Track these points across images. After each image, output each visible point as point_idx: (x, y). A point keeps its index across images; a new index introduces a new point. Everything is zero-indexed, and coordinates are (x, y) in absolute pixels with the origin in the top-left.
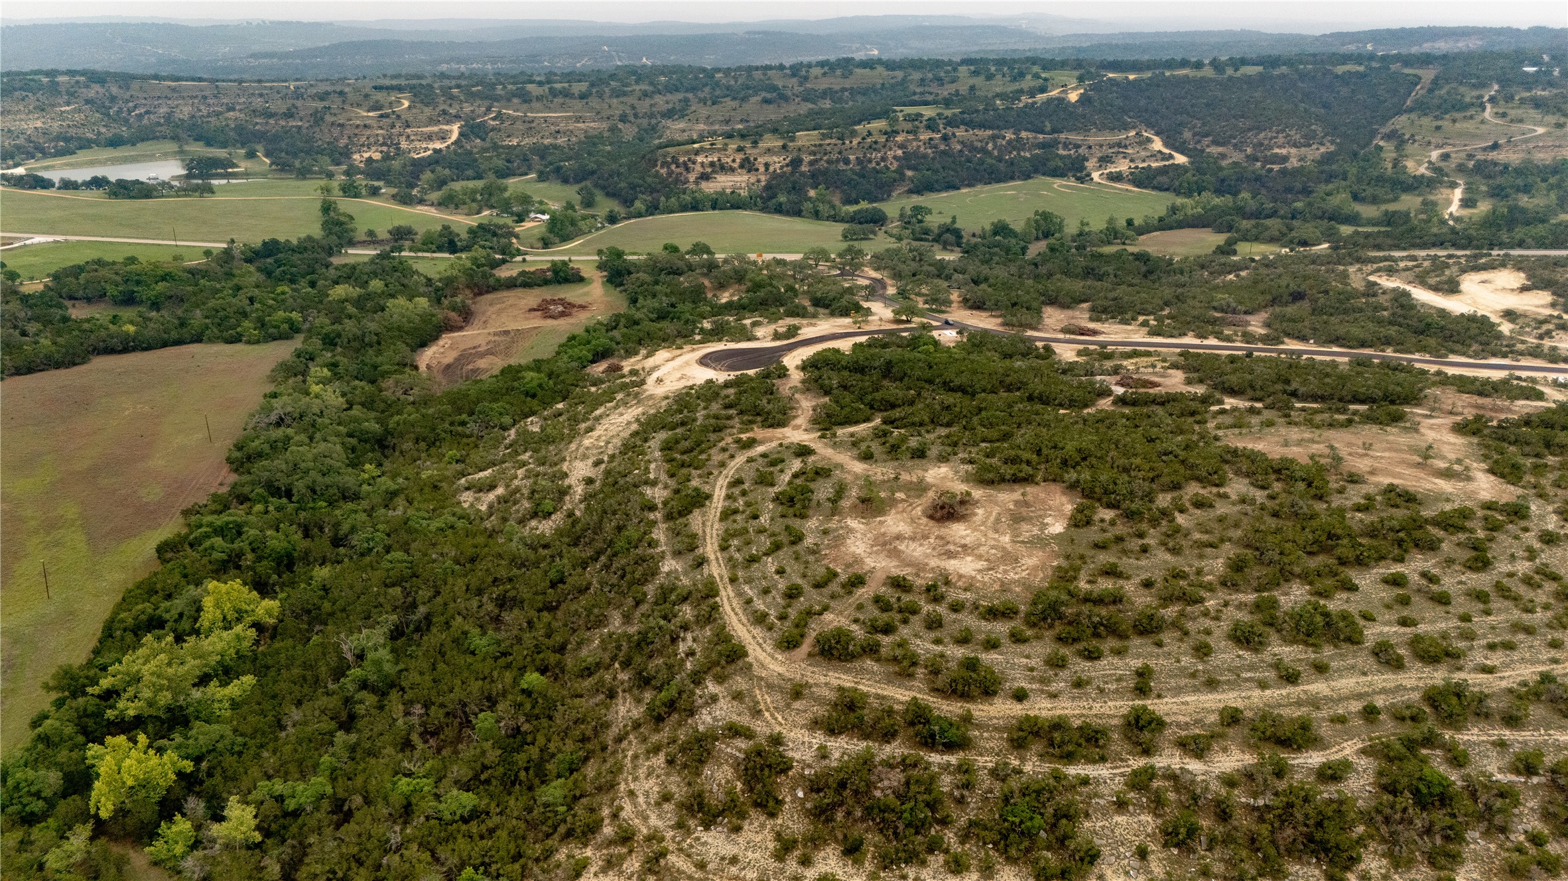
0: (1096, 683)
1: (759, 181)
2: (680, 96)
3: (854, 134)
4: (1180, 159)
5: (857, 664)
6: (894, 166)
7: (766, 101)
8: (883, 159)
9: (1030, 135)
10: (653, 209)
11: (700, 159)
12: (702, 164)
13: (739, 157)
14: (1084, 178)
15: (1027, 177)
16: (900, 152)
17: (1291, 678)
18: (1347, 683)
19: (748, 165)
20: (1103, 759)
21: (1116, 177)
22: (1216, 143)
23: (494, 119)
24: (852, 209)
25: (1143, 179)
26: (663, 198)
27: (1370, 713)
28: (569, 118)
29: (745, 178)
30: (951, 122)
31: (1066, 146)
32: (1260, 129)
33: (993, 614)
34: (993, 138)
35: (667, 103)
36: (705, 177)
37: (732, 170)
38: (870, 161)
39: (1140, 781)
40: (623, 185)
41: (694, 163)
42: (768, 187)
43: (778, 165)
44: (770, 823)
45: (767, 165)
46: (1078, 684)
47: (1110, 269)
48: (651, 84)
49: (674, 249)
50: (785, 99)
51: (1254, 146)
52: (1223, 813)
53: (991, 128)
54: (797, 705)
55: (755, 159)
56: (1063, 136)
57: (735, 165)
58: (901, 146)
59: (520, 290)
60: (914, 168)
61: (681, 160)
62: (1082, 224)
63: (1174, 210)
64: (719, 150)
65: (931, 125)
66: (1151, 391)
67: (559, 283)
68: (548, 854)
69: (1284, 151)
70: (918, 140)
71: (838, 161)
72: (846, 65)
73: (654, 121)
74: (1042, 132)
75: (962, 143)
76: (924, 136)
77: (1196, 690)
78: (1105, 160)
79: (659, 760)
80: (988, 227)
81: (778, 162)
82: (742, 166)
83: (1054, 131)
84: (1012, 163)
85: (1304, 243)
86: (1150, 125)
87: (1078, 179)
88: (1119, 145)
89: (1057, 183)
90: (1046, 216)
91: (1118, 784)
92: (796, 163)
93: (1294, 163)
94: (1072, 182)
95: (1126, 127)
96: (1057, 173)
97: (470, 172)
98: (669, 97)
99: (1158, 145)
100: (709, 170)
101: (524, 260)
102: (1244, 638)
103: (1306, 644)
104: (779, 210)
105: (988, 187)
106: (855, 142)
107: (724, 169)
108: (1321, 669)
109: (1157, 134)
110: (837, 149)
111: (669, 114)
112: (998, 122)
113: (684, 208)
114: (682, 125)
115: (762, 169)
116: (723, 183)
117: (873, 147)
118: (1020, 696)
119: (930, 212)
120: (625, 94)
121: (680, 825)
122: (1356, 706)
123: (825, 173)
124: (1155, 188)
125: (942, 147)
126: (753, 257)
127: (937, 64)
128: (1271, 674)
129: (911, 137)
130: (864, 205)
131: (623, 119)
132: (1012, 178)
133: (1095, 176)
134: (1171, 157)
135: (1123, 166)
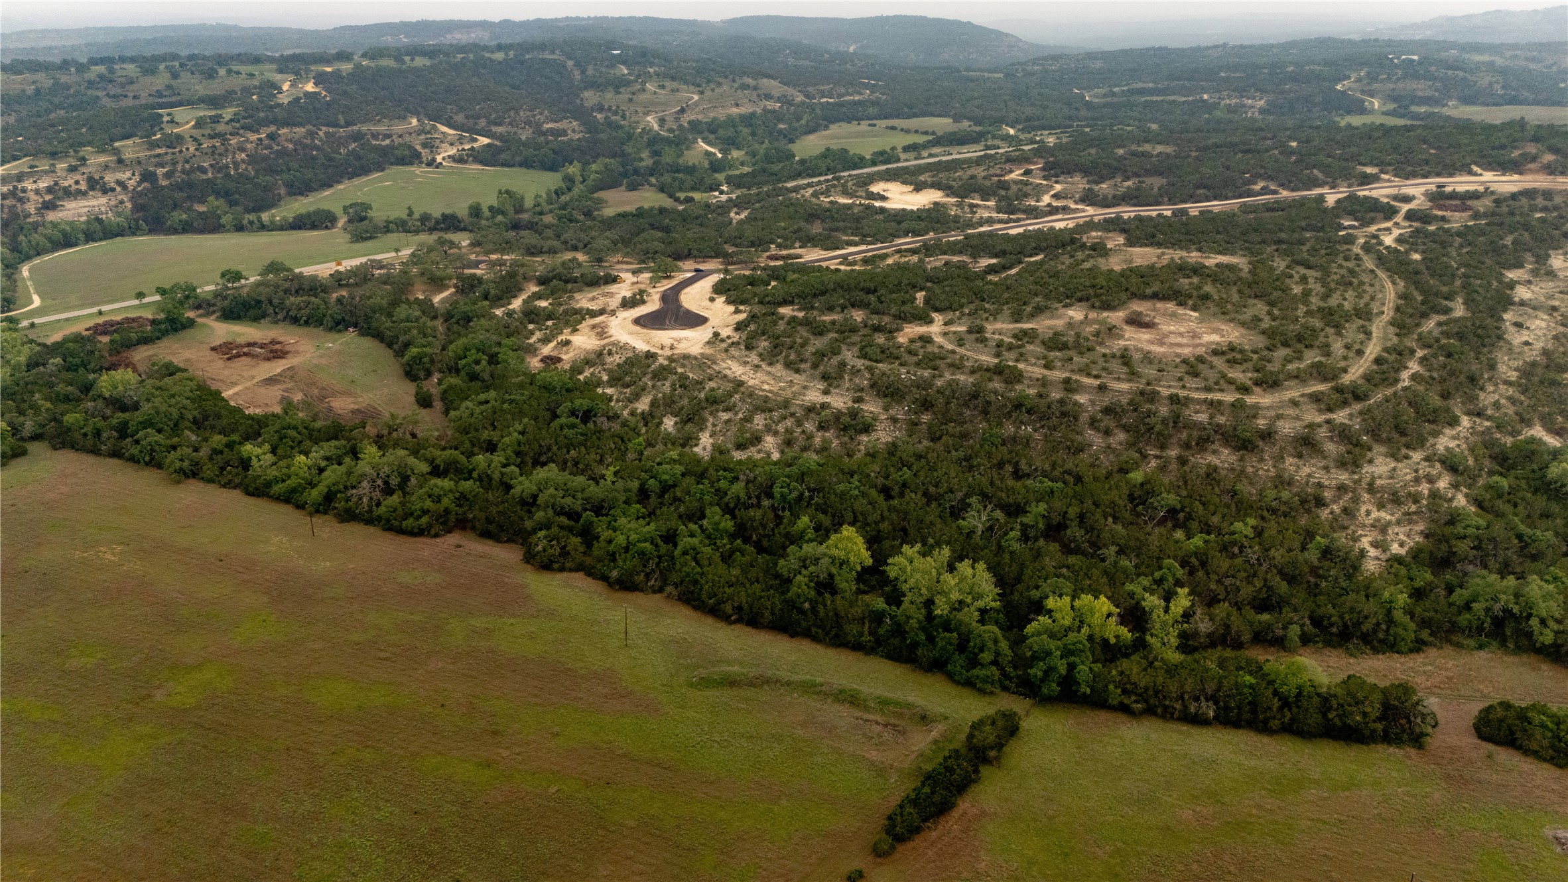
1: (122, 202)
4: (484, 141)
8: (236, 164)
9: (332, 130)
12: (37, 192)
13: (79, 178)
14: (433, 163)
16: (243, 155)
19: (97, 186)
29: (103, 200)
31: (376, 137)
34: (310, 134)
36: (49, 206)
37: (84, 194)
41: (24, 191)
42: (137, 207)
43: (132, 183)
45: (120, 183)
51: (528, 124)
53: (294, 125)
55: (102, 178)
56: (360, 128)
64: (46, 172)
67: (176, 330)
70: (248, 140)
71: (192, 170)
74: (337, 125)
76: (251, 138)
78: (429, 146)
81: (128, 179)
82: (92, 188)
84: (352, 156)
86: (414, 113)
87: (429, 165)
92: (148, 177)
94: (428, 169)
96: (402, 161)
100: (48, 197)
105: (356, 181)
107: (68, 193)
110: (179, 158)
113: (59, 245)
115: (118, 189)
116: (75, 211)
123: (193, 185)
125: (276, 148)
133: (440, 160)
135: (451, 150)
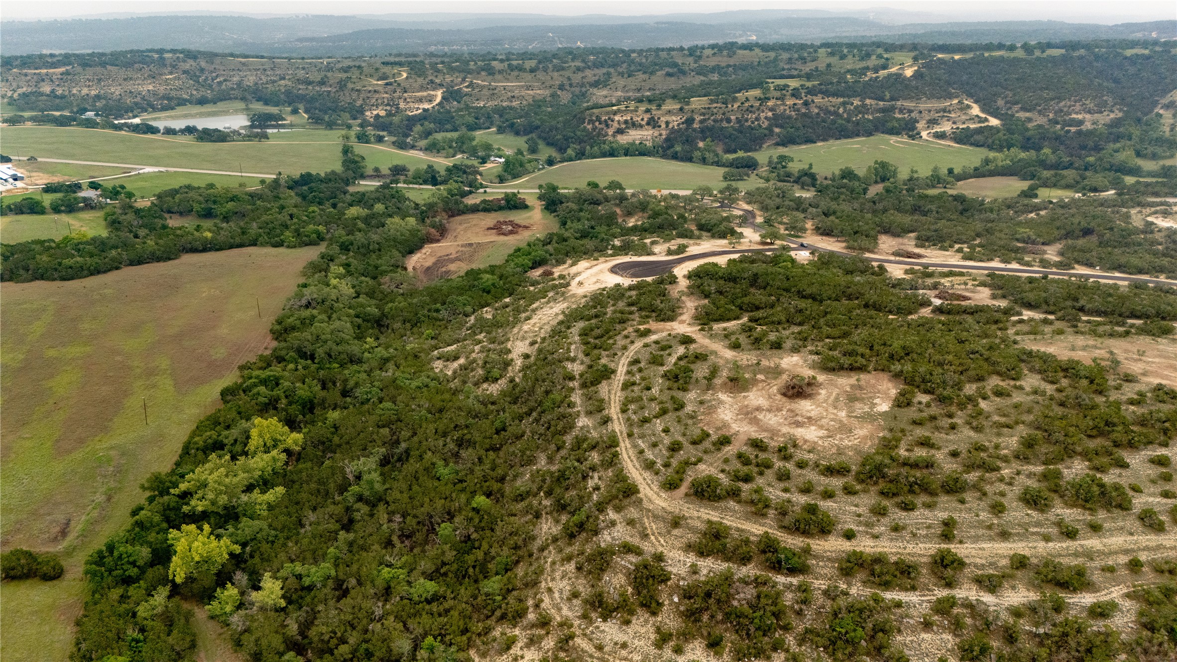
0: (910, 529)
1: (661, 135)
2: (604, 70)
3: (735, 99)
4: (994, 122)
5: (722, 504)
6: (766, 123)
7: (669, 75)
8: (757, 119)
9: (873, 102)
10: (581, 155)
11: (617, 118)
12: (619, 122)
13: (647, 117)
14: (916, 136)
15: (869, 134)
16: (770, 114)
17: (1070, 534)
18: (1117, 541)
19: (653, 123)
20: (913, 588)
21: (941, 136)
22: (1024, 109)
23: (467, 87)
24: (731, 157)
25: (963, 137)
26: (588, 147)
27: (1135, 566)
28: (522, 87)
29: (651, 132)
30: (811, 92)
31: (901, 111)
32: (1060, 99)
33: (830, 471)
34: (844, 104)
35: (595, 75)
36: (620, 131)
37: (641, 126)
38: (747, 120)
39: (943, 608)
40: (559, 137)
41: (613, 121)
42: (667, 140)
43: (676, 123)
44: (652, 620)
45: (667, 123)
46: (896, 529)
47: (933, 207)
48: (583, 61)
49: (595, 185)
50: (683, 73)
51: (1056, 113)
52: (1010, 637)
53: (842, 96)
54: (676, 532)
55: (659, 118)
56: (899, 103)
57: (644, 123)
58: (771, 110)
59: (482, 213)
60: (781, 127)
61: (603, 118)
62: (912, 171)
63: (987, 161)
64: (632, 111)
65: (795, 94)
66: (963, 303)
67: (510, 209)
68: (487, 631)
69: (1080, 117)
70: (784, 104)
71: (722, 120)
72: (731, 48)
73: (584, 89)
74: (883, 100)
75: (819, 107)
76: (790, 102)
77: (991, 539)
78: (932, 122)
79: (571, 567)
80: (837, 172)
81: (676, 121)
82: (648, 124)
83: (892, 99)
84: (857, 123)
85: (1095, 190)
86: (970, 95)
87: (910, 137)
88: (944, 111)
89: (893, 139)
90: (884, 165)
91: (925, 608)
92: (689, 121)
93: (1088, 126)
94: (905, 139)
95: (950, 97)
96: (893, 132)
97: (448, 126)
98: (596, 71)
99: (976, 110)
100: (624, 126)
101: (485, 192)
102: (1032, 500)
103: (1084, 508)
104: (675, 157)
105: (838, 142)
106: (736, 106)
107: (634, 125)
108: (1095, 528)
109: (976, 102)
110: (721, 111)
111: (596, 84)
112: (849, 92)
113: (604, 155)
114: (604, 92)
115: (663, 126)
116: (634, 136)
117: (750, 109)
118: (849, 536)
119: (792, 160)
120: (563, 69)
121: (585, 617)
122: (1123, 559)
123: (710, 129)
124: (972, 144)
125: (803, 110)
126: (654, 192)
127: (802, 47)
128: (1054, 531)
129: (779, 102)
130: (741, 154)
131: (561, 87)
132: (858, 135)
133: (924, 134)
134: (986, 120)
135: (946, 127)
